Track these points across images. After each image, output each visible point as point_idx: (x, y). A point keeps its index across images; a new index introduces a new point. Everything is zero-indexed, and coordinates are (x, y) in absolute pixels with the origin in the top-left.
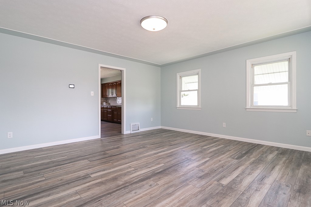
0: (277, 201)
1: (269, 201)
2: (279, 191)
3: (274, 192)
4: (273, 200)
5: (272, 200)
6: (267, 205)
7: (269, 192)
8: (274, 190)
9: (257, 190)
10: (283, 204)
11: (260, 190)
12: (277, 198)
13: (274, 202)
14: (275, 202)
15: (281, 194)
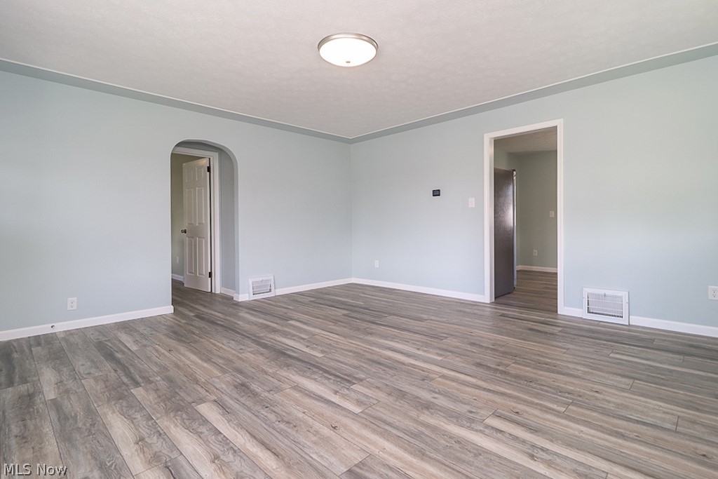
0: (85, 450)
1: (98, 442)
2: (103, 475)
3: (109, 465)
4: (93, 448)
5: (94, 446)
6: (94, 434)
7: (118, 456)
8: (115, 469)
9: (140, 440)
10: (70, 455)
11: (137, 446)
12: (89, 456)
13: (88, 446)
14: (86, 448)
15: (92, 471)
